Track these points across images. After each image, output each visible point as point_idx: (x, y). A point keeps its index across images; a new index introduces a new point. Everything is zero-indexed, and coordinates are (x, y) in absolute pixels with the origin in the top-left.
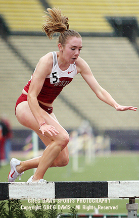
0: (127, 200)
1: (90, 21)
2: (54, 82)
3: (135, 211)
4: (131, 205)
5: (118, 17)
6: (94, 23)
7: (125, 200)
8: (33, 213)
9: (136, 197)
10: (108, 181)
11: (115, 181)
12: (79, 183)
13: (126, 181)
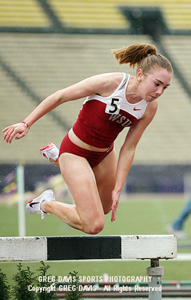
0: (148, 262)
1: (97, 13)
2: (110, 111)
3: (159, 278)
4: (153, 269)
5: (136, 8)
6: (103, 16)
7: (145, 262)
8: (17, 280)
9: (160, 258)
10: (121, 236)
11: (131, 236)
12: (82, 238)
13: (147, 236)
